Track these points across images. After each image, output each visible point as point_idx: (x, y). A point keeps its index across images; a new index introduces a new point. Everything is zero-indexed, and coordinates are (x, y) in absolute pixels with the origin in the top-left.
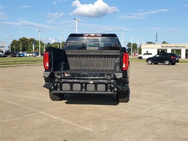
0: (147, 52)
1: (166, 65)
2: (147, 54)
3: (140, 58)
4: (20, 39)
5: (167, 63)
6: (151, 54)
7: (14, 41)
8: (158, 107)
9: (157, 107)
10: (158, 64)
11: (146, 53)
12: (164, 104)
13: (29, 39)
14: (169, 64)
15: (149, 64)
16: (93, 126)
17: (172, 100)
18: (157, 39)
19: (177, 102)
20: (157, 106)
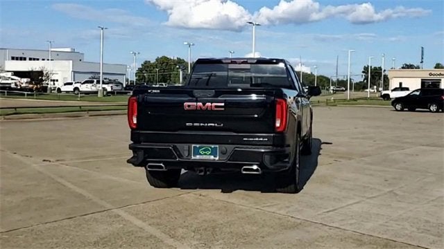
0: (401, 84)
1: (431, 111)
2: (401, 88)
3: (387, 97)
4: (157, 60)
5: (433, 108)
6: (407, 89)
7: (146, 62)
8: (351, 205)
9: (348, 205)
10: (417, 109)
11: (398, 86)
12: (368, 198)
13: (174, 60)
14: (437, 111)
15: (397, 110)
16: (198, 242)
17: (391, 189)
18: (422, 58)
19: (397, 195)
20: (349, 203)
